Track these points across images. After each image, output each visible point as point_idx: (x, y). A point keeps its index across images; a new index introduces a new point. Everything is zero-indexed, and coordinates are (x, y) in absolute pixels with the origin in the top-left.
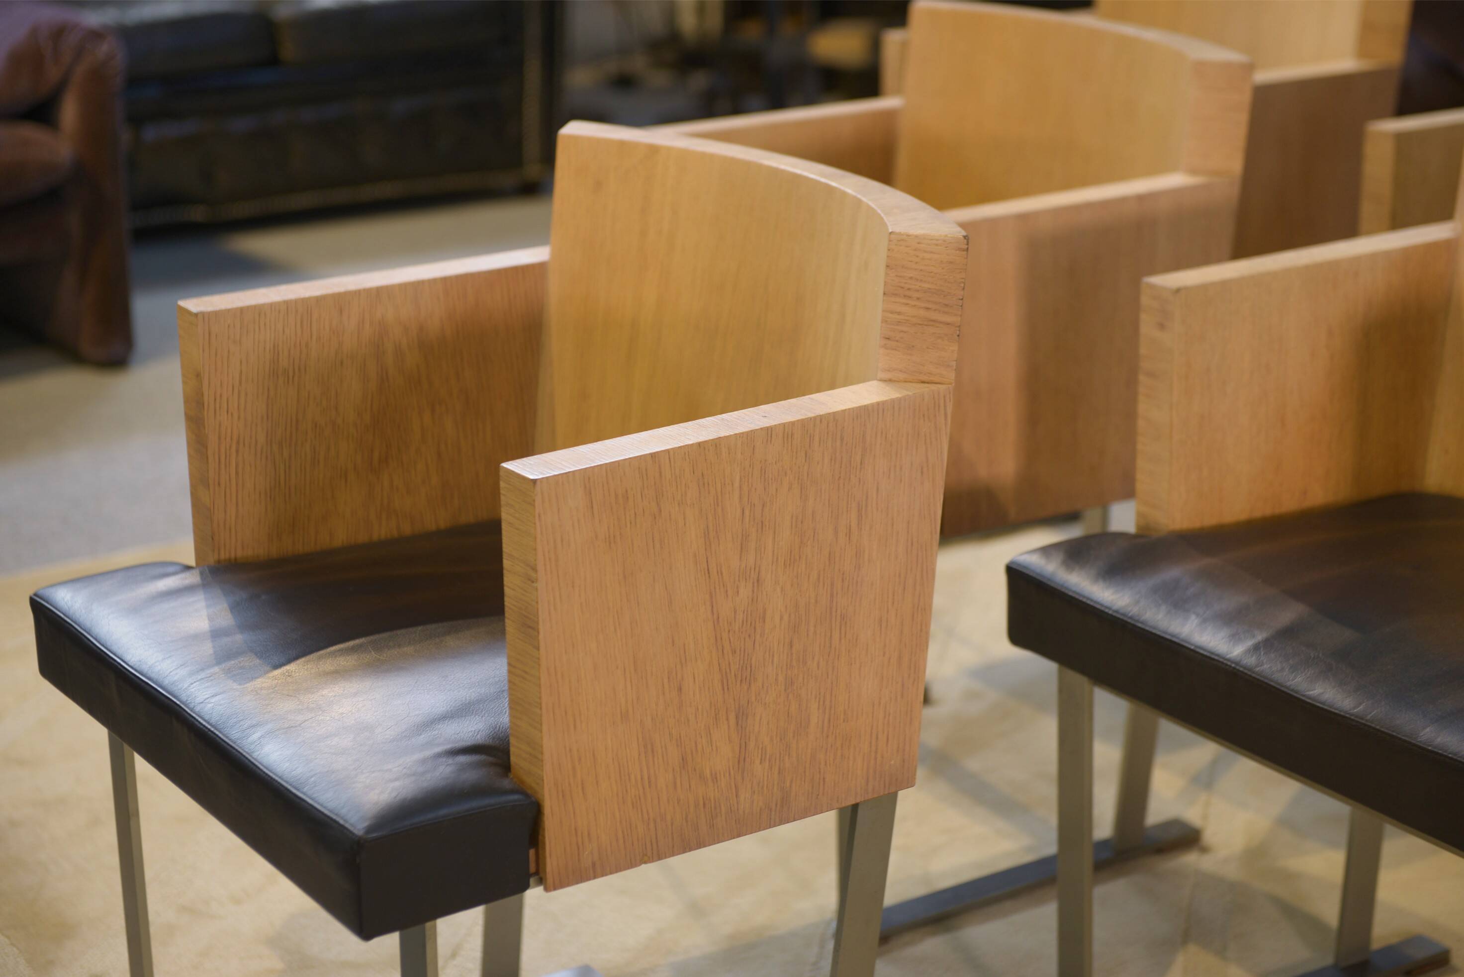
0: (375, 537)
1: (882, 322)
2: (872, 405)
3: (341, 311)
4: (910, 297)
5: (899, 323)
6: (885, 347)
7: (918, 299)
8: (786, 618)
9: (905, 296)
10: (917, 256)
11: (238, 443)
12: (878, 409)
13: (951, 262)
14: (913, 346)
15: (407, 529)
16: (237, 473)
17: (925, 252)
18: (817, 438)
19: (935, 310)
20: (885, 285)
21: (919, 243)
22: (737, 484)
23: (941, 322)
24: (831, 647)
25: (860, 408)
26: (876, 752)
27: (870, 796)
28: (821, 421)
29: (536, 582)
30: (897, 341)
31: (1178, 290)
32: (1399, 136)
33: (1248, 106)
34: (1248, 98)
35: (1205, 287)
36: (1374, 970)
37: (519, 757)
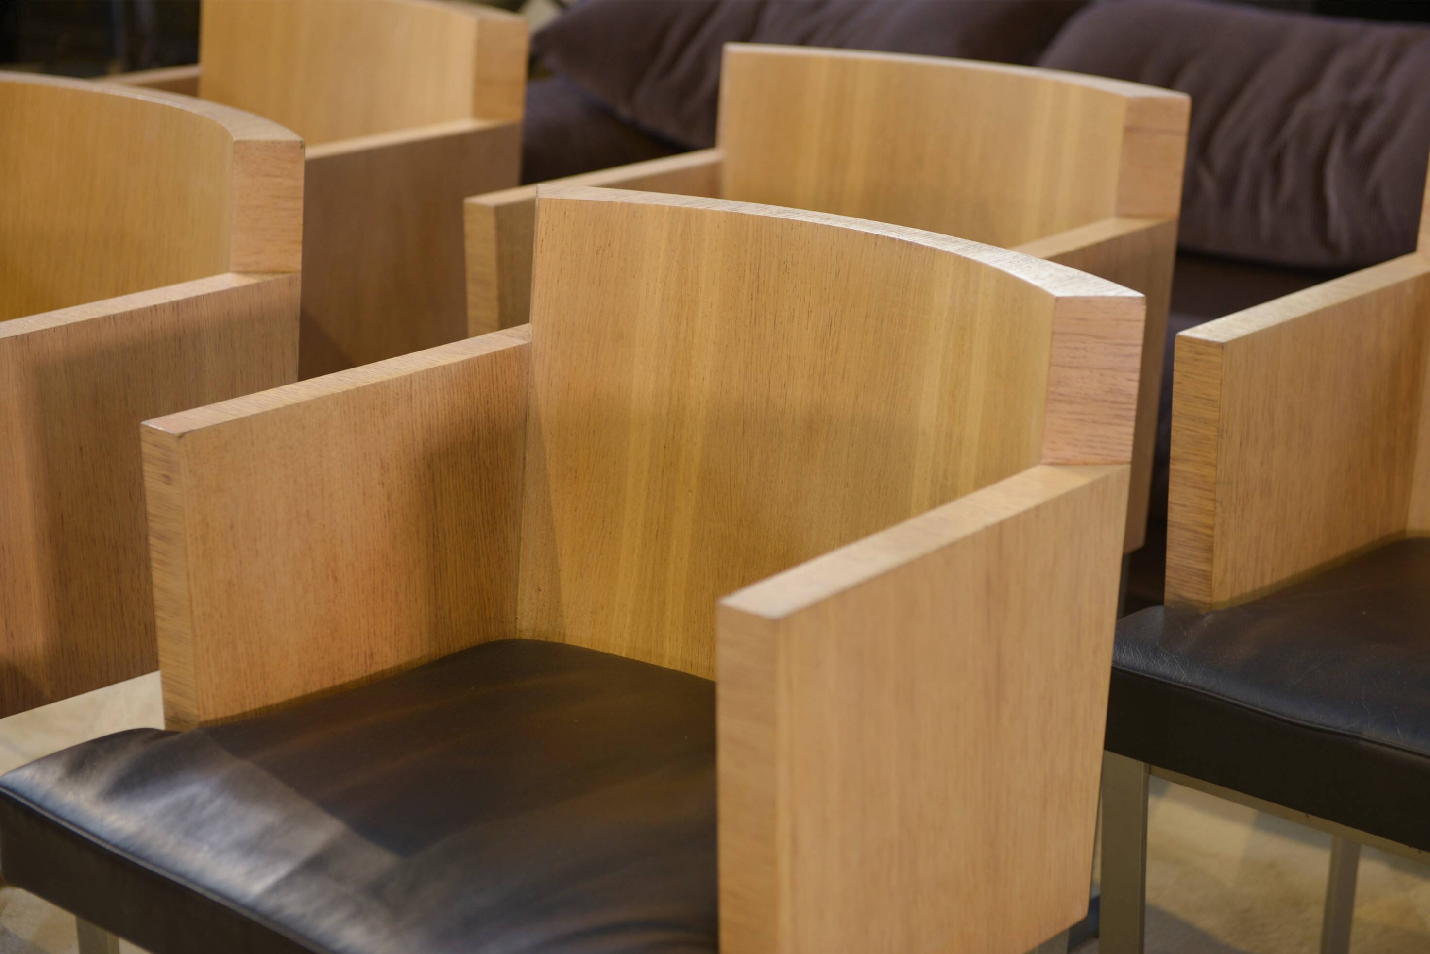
31: (182, 436)
32: (499, 210)
33: (301, 193)
34: (301, 183)
35: (216, 430)
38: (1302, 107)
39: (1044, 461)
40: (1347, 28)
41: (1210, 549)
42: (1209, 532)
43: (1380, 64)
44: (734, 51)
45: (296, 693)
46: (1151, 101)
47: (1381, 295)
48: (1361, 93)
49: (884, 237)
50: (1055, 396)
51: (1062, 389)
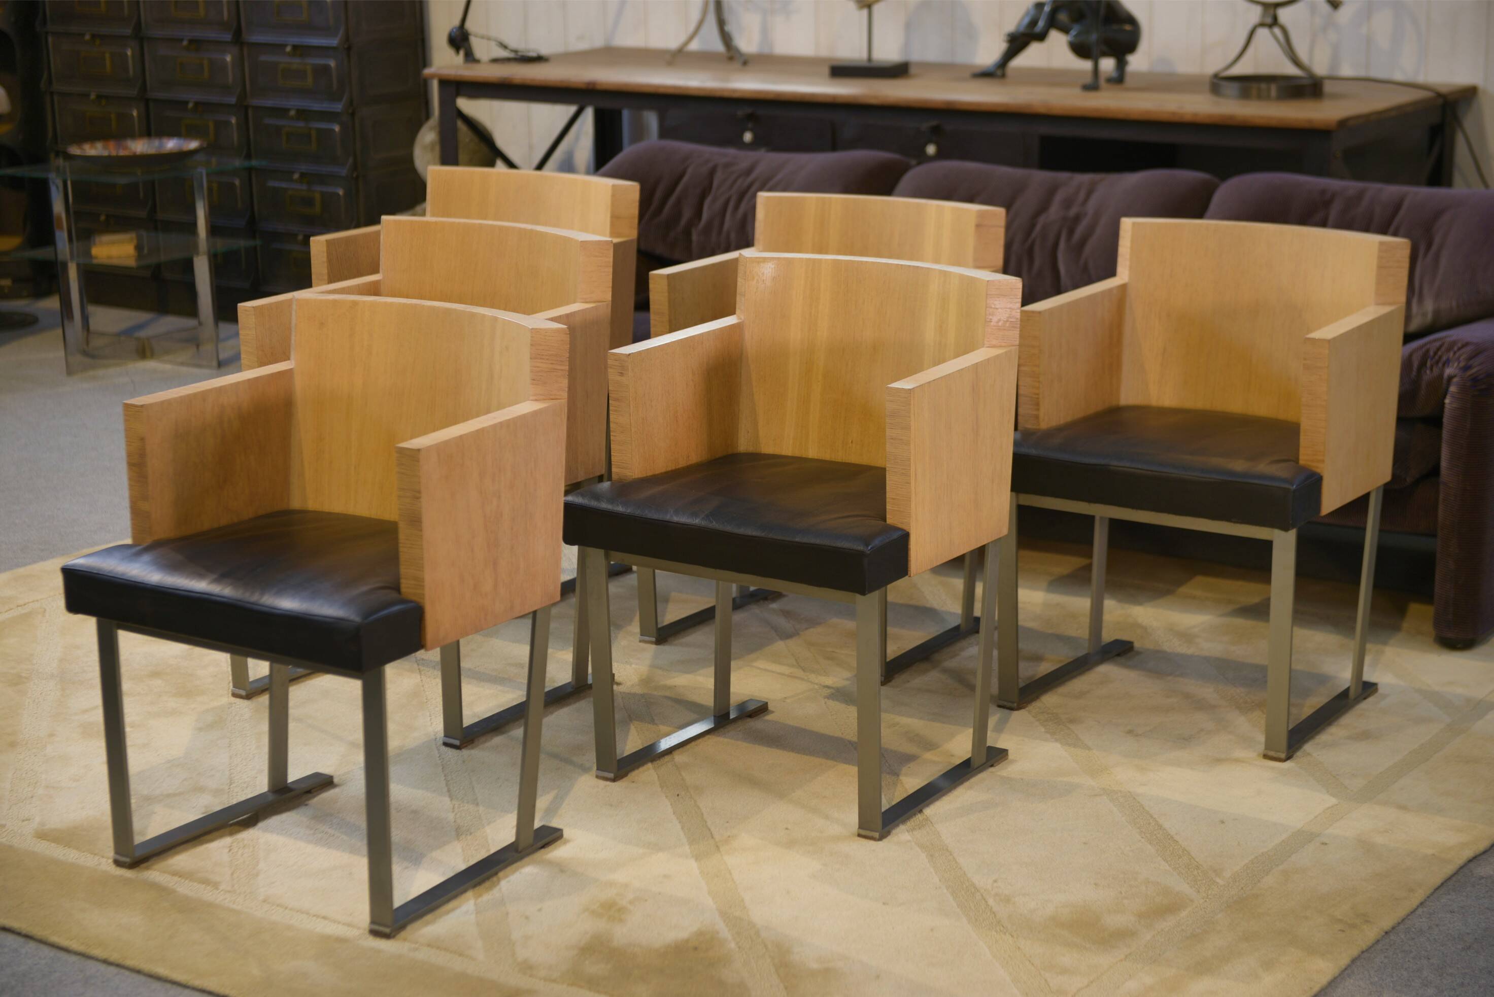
1: (530, 372)
2: (538, 410)
4: (543, 359)
5: (538, 372)
6: (532, 384)
7: (547, 359)
8: (510, 515)
9: (541, 358)
10: (546, 339)
12: (535, 413)
13: (562, 340)
14: (546, 382)
16: (162, 491)
17: (550, 336)
18: (518, 427)
19: (556, 364)
20: (530, 354)
21: (546, 333)
22: (491, 449)
23: (559, 370)
24: (527, 529)
25: (534, 411)
26: (545, 582)
27: (543, 606)
28: (520, 419)
29: (421, 498)
30: (538, 381)
31: (629, 355)
32: (669, 277)
33: (611, 264)
34: (611, 259)
35: (640, 353)
36: (732, 716)
37: (407, 587)
38: (1041, 221)
39: (985, 346)
40: (1063, 176)
41: (1038, 404)
42: (1037, 396)
43: (1082, 195)
44: (762, 196)
45: (663, 470)
46: (987, 211)
47: (1103, 293)
48: (1073, 212)
49: (905, 265)
50: (988, 320)
51: (991, 317)
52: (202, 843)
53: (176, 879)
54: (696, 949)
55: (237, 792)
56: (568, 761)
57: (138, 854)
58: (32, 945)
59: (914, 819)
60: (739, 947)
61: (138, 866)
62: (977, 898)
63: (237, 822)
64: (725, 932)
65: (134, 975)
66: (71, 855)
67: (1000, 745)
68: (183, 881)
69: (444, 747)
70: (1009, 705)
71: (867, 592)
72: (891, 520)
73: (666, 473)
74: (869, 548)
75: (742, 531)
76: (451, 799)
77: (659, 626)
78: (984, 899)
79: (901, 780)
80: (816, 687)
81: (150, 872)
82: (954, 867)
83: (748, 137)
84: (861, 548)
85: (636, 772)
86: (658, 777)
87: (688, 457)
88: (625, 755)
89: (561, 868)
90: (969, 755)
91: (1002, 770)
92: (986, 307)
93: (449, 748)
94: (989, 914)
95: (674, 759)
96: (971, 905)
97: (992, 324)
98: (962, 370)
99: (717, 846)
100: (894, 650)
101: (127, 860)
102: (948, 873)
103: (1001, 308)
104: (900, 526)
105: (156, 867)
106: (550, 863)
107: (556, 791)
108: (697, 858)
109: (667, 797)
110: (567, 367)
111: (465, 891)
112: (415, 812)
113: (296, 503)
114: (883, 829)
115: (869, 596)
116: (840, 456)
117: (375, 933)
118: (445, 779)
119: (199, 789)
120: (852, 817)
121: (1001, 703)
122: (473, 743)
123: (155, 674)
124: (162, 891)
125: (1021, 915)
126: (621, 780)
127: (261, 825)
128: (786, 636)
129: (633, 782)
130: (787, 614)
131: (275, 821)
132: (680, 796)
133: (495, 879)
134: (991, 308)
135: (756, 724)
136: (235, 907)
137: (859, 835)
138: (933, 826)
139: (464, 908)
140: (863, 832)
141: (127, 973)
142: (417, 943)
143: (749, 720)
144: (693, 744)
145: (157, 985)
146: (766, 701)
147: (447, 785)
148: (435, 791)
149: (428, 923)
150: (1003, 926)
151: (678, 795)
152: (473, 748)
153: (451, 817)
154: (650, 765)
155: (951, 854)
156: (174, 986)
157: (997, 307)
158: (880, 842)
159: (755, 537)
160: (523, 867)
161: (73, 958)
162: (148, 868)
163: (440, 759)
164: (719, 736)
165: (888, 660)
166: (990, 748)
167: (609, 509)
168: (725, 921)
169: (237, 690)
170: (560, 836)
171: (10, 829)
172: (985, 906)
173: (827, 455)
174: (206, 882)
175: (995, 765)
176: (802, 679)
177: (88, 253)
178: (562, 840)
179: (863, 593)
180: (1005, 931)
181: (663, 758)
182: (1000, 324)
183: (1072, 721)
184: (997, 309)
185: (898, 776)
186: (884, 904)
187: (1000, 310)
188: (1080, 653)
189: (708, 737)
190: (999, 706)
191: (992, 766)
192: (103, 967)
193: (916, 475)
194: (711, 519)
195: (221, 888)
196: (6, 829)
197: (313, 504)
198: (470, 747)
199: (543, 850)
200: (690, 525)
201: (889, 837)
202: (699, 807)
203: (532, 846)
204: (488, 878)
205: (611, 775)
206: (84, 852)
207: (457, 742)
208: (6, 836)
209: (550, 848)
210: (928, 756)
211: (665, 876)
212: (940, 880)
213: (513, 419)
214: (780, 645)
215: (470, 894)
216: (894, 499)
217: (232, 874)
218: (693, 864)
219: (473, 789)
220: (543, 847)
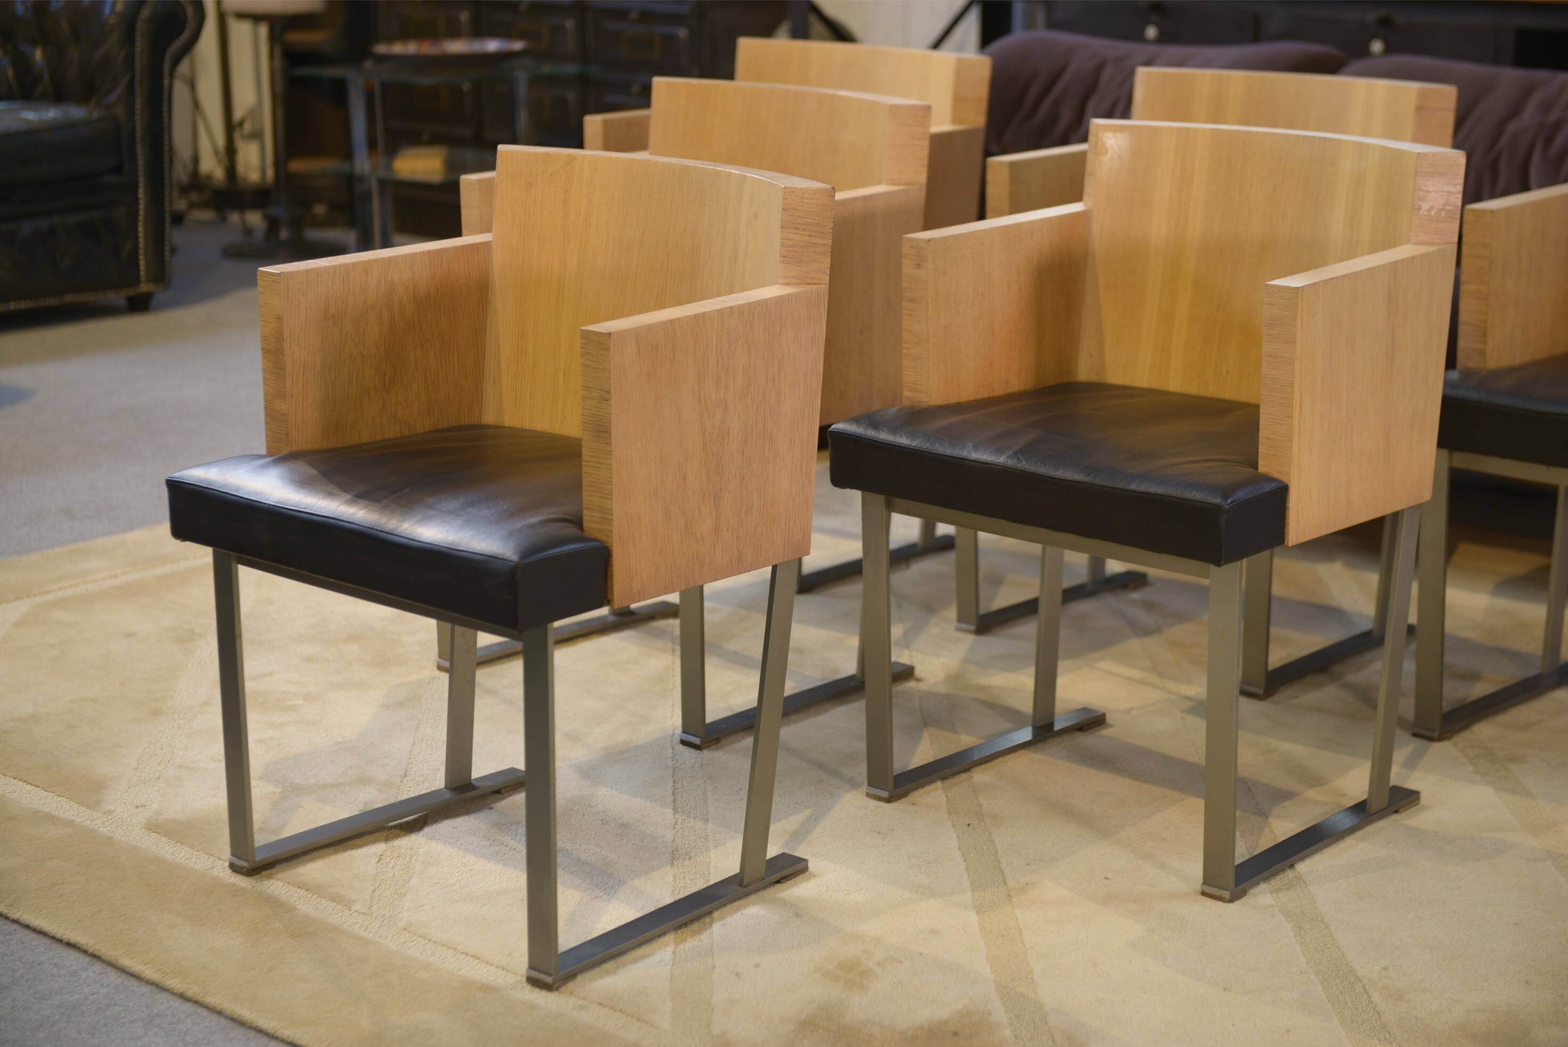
0: (387, 437)
1: (780, 246)
2: (785, 295)
3: (367, 273)
4: (798, 229)
5: (792, 246)
6: (783, 262)
7: (804, 229)
8: (740, 434)
9: (795, 228)
10: (803, 202)
11: (304, 367)
12: (780, 300)
13: (824, 205)
14: (801, 261)
15: (406, 432)
16: (303, 388)
17: (808, 199)
18: (756, 316)
19: (815, 236)
20: (782, 222)
21: (803, 193)
22: (715, 342)
23: (819, 244)
24: (764, 456)
25: (779, 296)
26: (789, 529)
27: (786, 560)
28: (758, 305)
29: (610, 400)
30: (791, 258)
31: (930, 240)
32: (1012, 164)
35: (945, 239)
36: (1057, 727)
37: (590, 522)
41: (1484, 336)
42: (1484, 325)
44: (1142, 71)
45: (972, 398)
46: (1432, 89)
49: (1308, 136)
50: (1417, 207)
51: (1420, 203)
52: (346, 850)
53: (302, 892)
54: (956, 1034)
55: (410, 787)
56: (834, 773)
57: (259, 857)
58: (98, 967)
59: (1282, 876)
60: (1016, 1036)
61: (259, 873)
62: (1357, 990)
63: (400, 825)
64: (1000, 1014)
65: (214, 1018)
66: (181, 855)
67: (1411, 785)
68: (310, 895)
69: (681, 745)
70: (1428, 734)
71: (1223, 562)
72: (1264, 467)
73: (976, 401)
74: (1229, 501)
75: (1060, 473)
76: (675, 810)
77: (982, 611)
78: (1367, 993)
79: (1269, 824)
80: (1174, 697)
81: (272, 881)
82: (1330, 946)
83: (1151, 32)
84: (1218, 501)
85: (920, 792)
86: (948, 800)
87: (1007, 383)
88: (909, 769)
89: (797, 911)
90: (1365, 797)
91: (1411, 819)
92: (1415, 189)
93: (687, 747)
94: (1371, 1014)
95: (972, 777)
96: (1348, 999)
97: (1422, 212)
98: (1374, 268)
99: (1009, 896)
100: (1278, 657)
101: (244, 864)
102: (1321, 953)
103: (1435, 192)
104: (1276, 476)
105: (280, 876)
106: (784, 903)
107: (811, 810)
108: (979, 910)
109: (953, 826)
110: (831, 241)
111: (664, 934)
112: (625, 826)
113: (489, 418)
114: (1236, 886)
115: (1226, 568)
116: (1211, 390)
117: (533, 982)
118: (674, 786)
119: (363, 781)
120: (1195, 869)
121: (1417, 731)
122: (718, 743)
123: (352, 638)
124: (277, 905)
125: (1416, 1018)
126: (899, 801)
127: (428, 830)
128: (1143, 632)
129: (914, 804)
130: (1149, 606)
131: (445, 826)
132: (971, 827)
133: (707, 919)
134: (1421, 190)
135: (1086, 740)
136: (365, 934)
137: (1203, 894)
138: (1306, 887)
139: (657, 957)
140: (1209, 890)
141: (205, 1013)
142: (585, 999)
143: (1078, 734)
144: (1000, 760)
145: (239, 1032)
146: (1103, 711)
147: (674, 794)
148: (656, 800)
149: (607, 973)
150: (1389, 1033)
151: (969, 825)
152: (716, 750)
153: (669, 834)
154: (939, 784)
155: (1327, 928)
156: (259, 1035)
157: (1430, 190)
158: (1231, 905)
159: (1079, 482)
160: (746, 907)
161: (145, 989)
162: (270, 877)
163: (673, 761)
164: (1036, 752)
165: (1270, 668)
166: (1395, 789)
167: (890, 441)
168: (1002, 999)
169: (443, 661)
170: (805, 869)
171: (118, 817)
172: (1367, 1002)
173: (1193, 389)
174: (337, 899)
175: (1401, 811)
176: (1155, 686)
177: (389, 167)
178: (807, 873)
179: (1218, 564)
180: (1392, 1040)
181: (958, 776)
182: (1433, 213)
183: (1512, 759)
184: (1429, 192)
185: (1267, 817)
186: (1225, 989)
187: (1433, 194)
188: (1531, 673)
189: (1022, 752)
190: (1415, 735)
191: (1396, 812)
192: (176, 1003)
193: (1301, 406)
194: (1021, 457)
195: (354, 908)
196: (113, 816)
197: (510, 420)
198: (713, 747)
199: (778, 886)
200: (991, 464)
201: (1244, 899)
202: (993, 842)
203: (764, 879)
204: (699, 918)
205: (885, 794)
206: (198, 851)
207: (697, 741)
208: (110, 825)
209: (789, 883)
210: (1312, 793)
211: (933, 932)
212: (1308, 963)
213: (748, 303)
214: (1134, 644)
215: (670, 938)
216: (1268, 439)
217: (374, 891)
218: (973, 918)
219: (706, 801)
220: (778, 882)
